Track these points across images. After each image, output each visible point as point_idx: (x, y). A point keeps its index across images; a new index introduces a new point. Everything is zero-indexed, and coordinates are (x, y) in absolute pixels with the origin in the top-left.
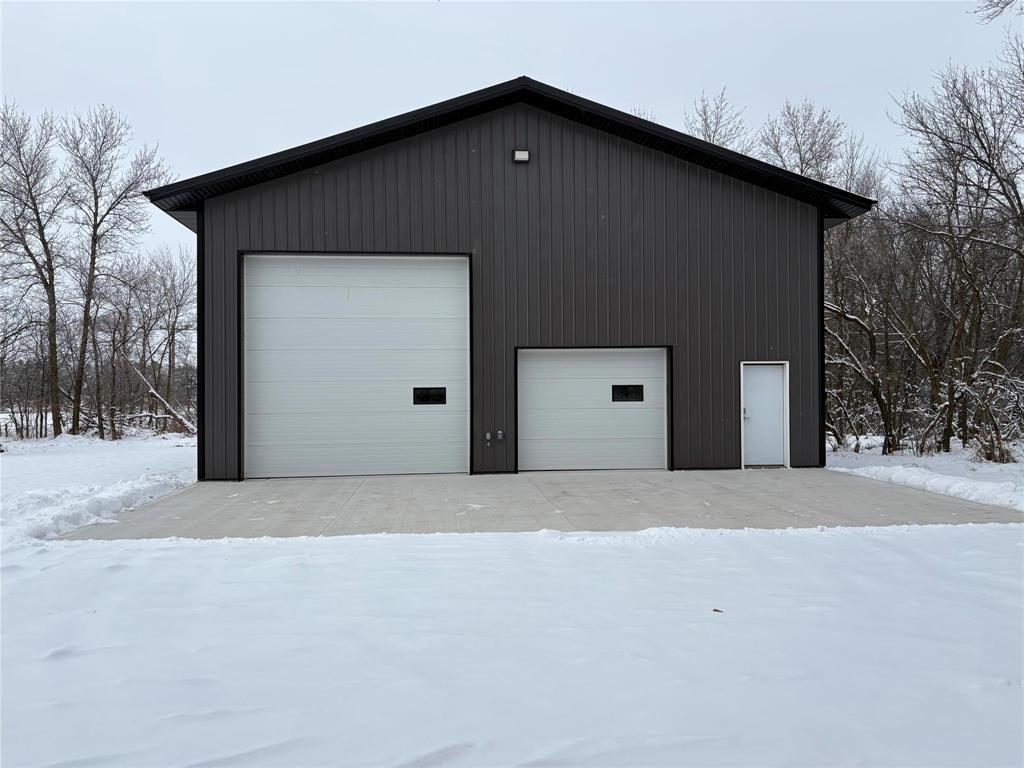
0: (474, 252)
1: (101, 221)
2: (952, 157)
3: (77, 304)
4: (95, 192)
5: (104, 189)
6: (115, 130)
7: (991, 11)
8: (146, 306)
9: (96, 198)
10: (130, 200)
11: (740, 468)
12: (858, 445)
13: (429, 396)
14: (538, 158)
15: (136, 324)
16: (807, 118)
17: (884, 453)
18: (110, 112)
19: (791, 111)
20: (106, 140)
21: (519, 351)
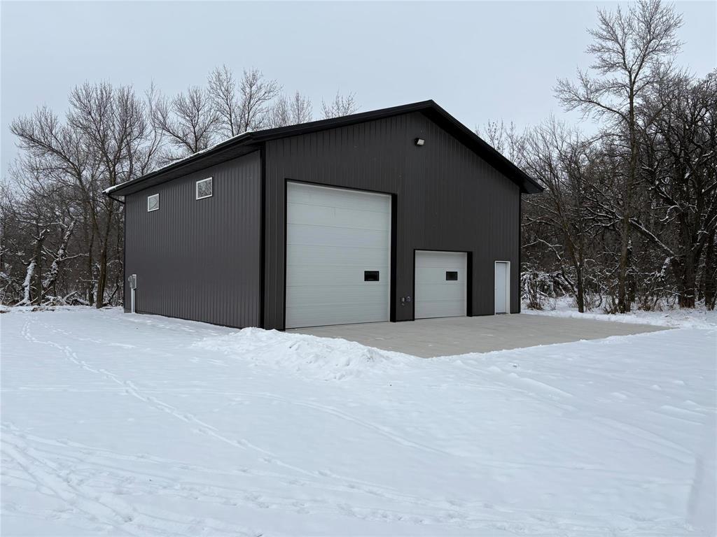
0: (394, 192)
11: (494, 314)
13: (371, 276)
21: (416, 251)
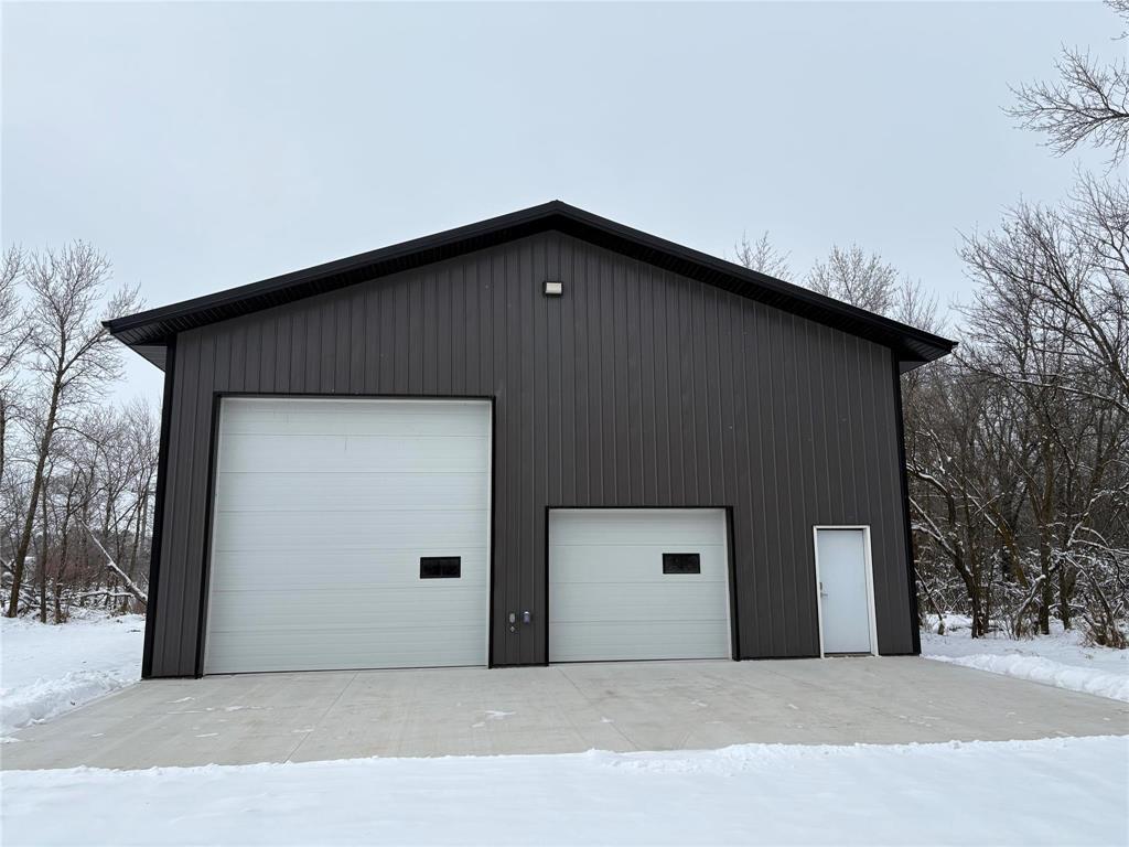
0: (498, 395)
1: (67, 367)
2: (1019, 304)
3: (29, 461)
4: (63, 335)
5: (73, 332)
6: (92, 269)
7: (1063, 144)
8: (114, 465)
9: (64, 342)
10: (103, 344)
11: (819, 657)
12: (942, 627)
13: (440, 567)
14: (573, 290)
15: (100, 485)
16: (857, 264)
17: (974, 636)
18: (87, 248)
19: (840, 255)
20: (81, 278)
21: (551, 511)
